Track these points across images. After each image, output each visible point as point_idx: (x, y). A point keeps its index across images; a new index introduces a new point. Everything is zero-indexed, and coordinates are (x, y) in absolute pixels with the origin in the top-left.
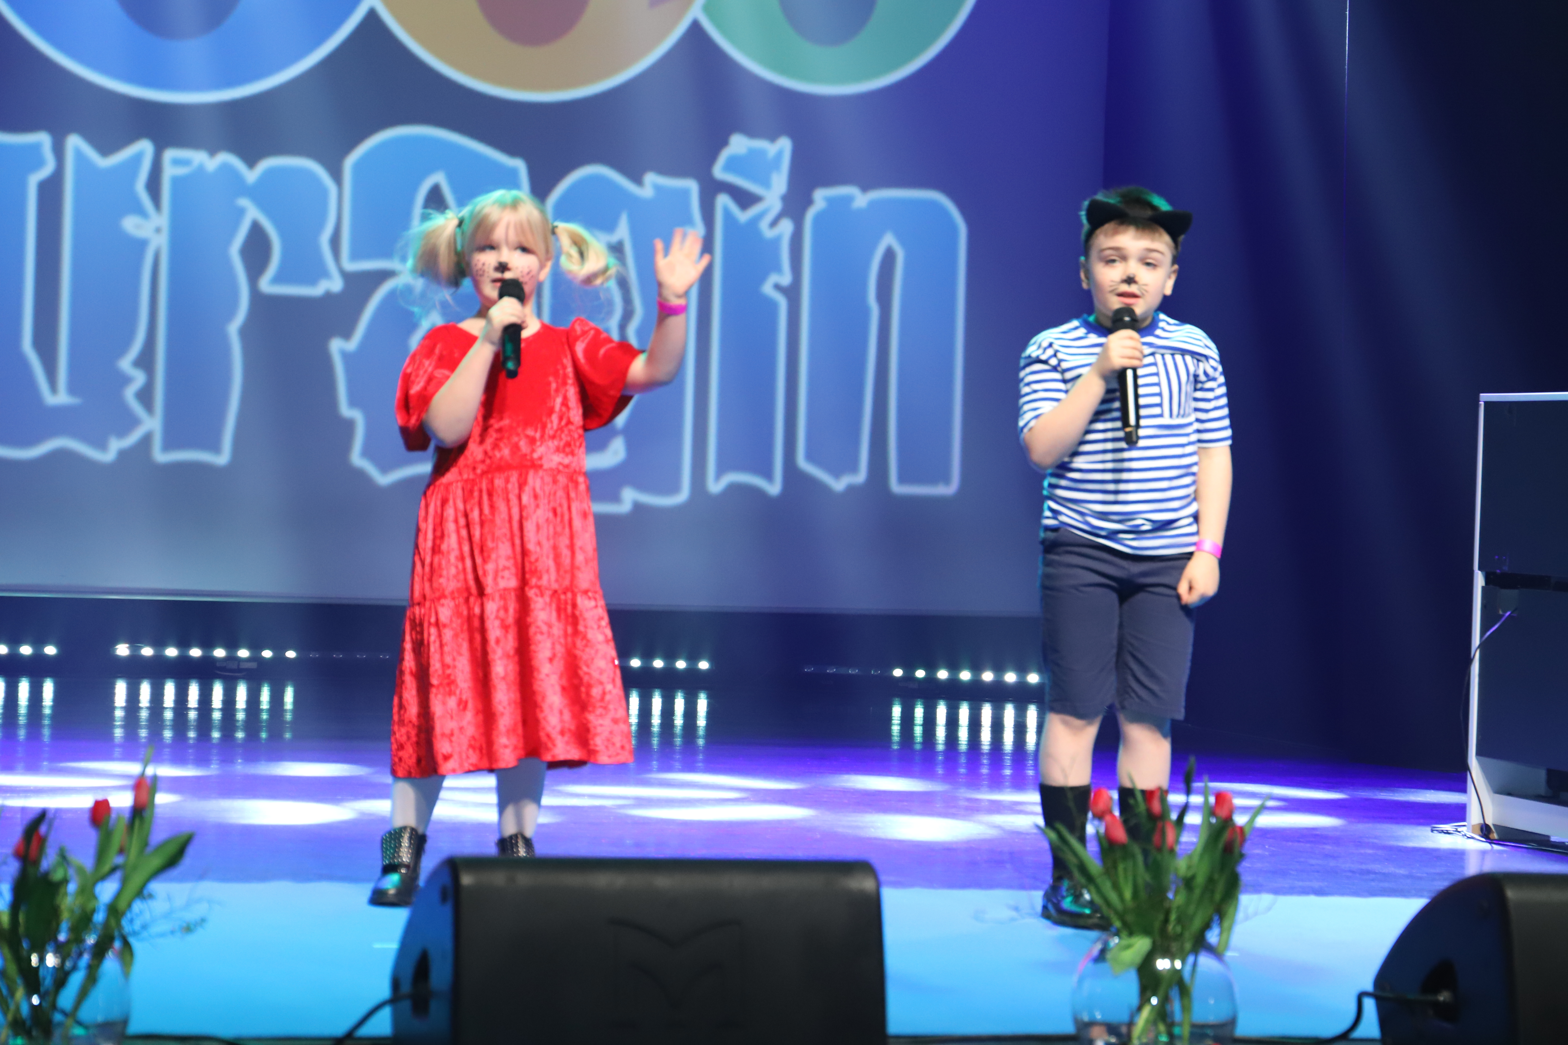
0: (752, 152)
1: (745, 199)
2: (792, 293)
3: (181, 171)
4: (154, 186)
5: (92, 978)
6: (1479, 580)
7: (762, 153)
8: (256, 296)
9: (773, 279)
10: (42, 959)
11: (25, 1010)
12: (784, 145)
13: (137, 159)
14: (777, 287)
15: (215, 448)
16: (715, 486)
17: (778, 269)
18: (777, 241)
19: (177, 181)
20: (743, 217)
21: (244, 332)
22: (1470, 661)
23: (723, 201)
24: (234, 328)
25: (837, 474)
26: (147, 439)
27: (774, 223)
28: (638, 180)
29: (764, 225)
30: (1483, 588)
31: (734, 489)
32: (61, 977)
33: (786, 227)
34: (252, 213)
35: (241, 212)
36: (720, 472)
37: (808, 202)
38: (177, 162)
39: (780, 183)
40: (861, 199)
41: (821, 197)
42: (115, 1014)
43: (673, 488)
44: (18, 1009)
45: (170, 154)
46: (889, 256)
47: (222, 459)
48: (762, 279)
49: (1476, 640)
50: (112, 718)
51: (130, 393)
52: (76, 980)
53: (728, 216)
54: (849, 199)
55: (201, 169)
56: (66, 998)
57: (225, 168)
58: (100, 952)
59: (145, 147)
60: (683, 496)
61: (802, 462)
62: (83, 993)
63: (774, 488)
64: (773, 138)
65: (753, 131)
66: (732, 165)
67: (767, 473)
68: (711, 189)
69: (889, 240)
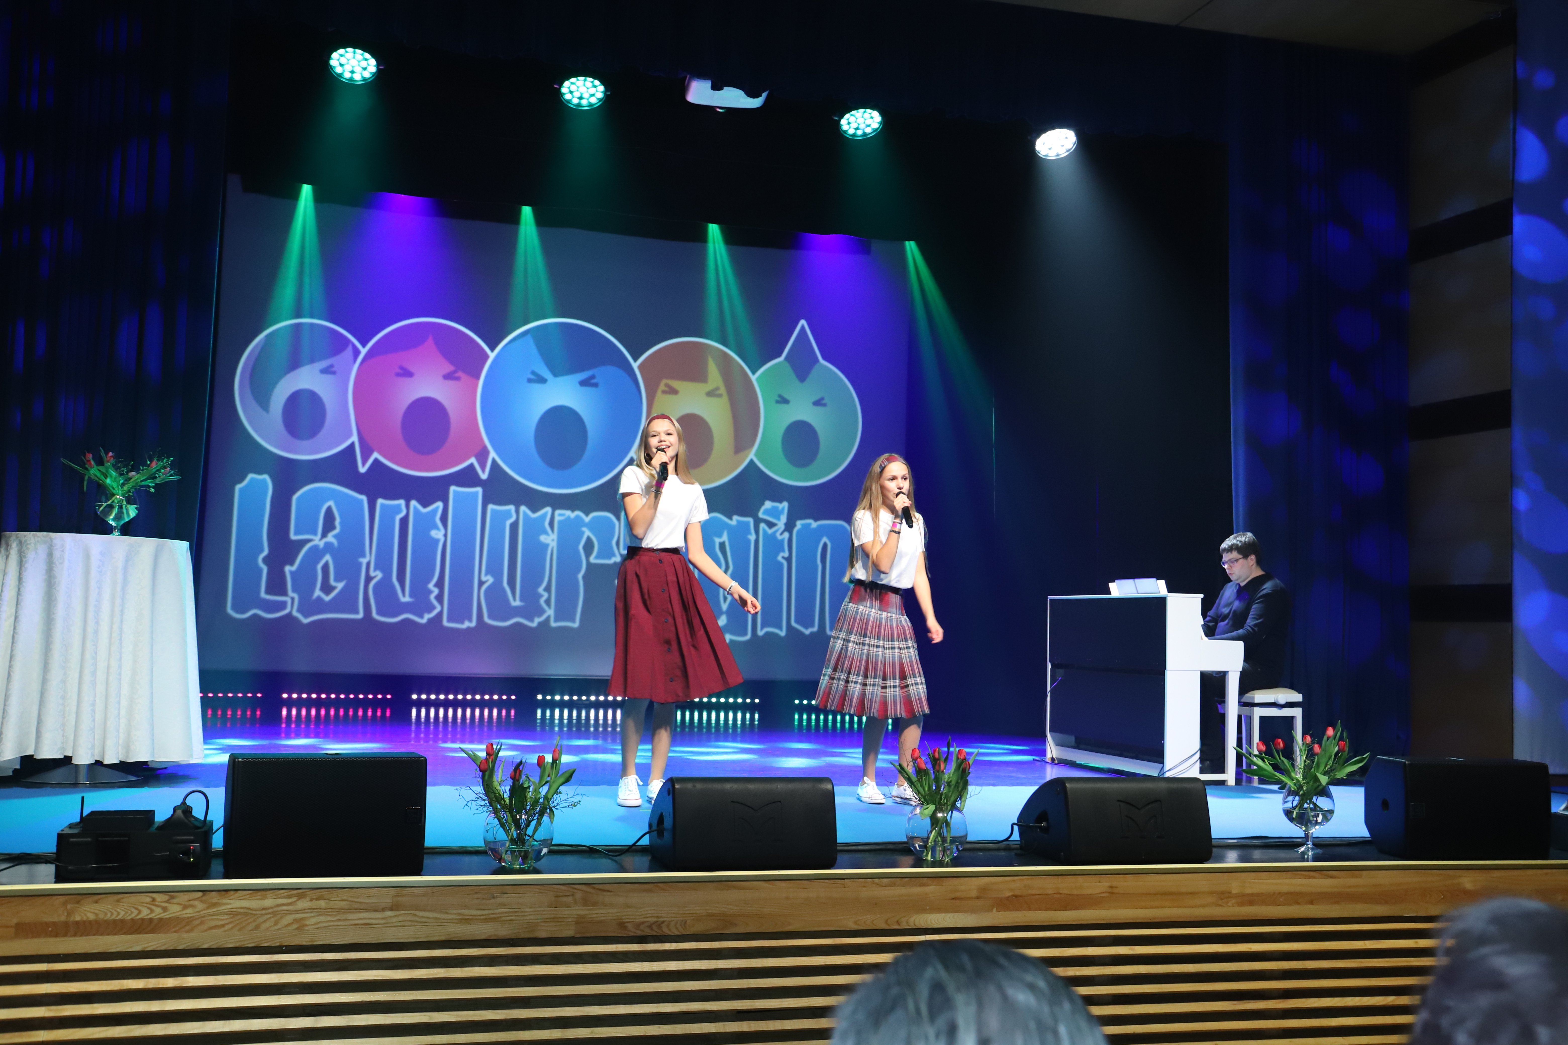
0: (773, 507)
1: (771, 525)
2: (789, 560)
3: (562, 518)
4: (551, 524)
5: (539, 823)
6: (1049, 666)
7: (777, 508)
8: (588, 563)
9: (782, 554)
10: (521, 817)
11: (515, 835)
12: (785, 505)
13: (546, 514)
14: (783, 558)
15: (573, 621)
16: (760, 633)
17: (783, 551)
18: (783, 540)
19: (560, 522)
20: (770, 531)
21: (585, 577)
22: (1046, 697)
23: (762, 526)
24: (580, 576)
25: (806, 628)
26: (548, 618)
27: (782, 534)
28: (731, 519)
29: (778, 534)
30: (1051, 669)
31: (767, 634)
32: (528, 824)
33: (786, 535)
34: (587, 533)
35: (583, 533)
36: (762, 628)
37: (795, 526)
38: (560, 515)
39: (784, 519)
40: (814, 524)
41: (799, 524)
42: (547, 837)
43: (745, 634)
44: (512, 834)
45: (558, 512)
46: (825, 545)
47: (576, 625)
48: (778, 554)
49: (1049, 689)
50: (537, 723)
51: (542, 601)
52: (533, 823)
53: (765, 531)
54: (810, 524)
55: (569, 518)
56: (530, 831)
57: (578, 517)
58: (542, 814)
59: (548, 510)
60: (748, 637)
61: (793, 624)
62: (536, 829)
63: (783, 633)
64: (781, 502)
65: (773, 500)
66: (767, 512)
67: (780, 628)
68: (758, 521)
69: (825, 539)
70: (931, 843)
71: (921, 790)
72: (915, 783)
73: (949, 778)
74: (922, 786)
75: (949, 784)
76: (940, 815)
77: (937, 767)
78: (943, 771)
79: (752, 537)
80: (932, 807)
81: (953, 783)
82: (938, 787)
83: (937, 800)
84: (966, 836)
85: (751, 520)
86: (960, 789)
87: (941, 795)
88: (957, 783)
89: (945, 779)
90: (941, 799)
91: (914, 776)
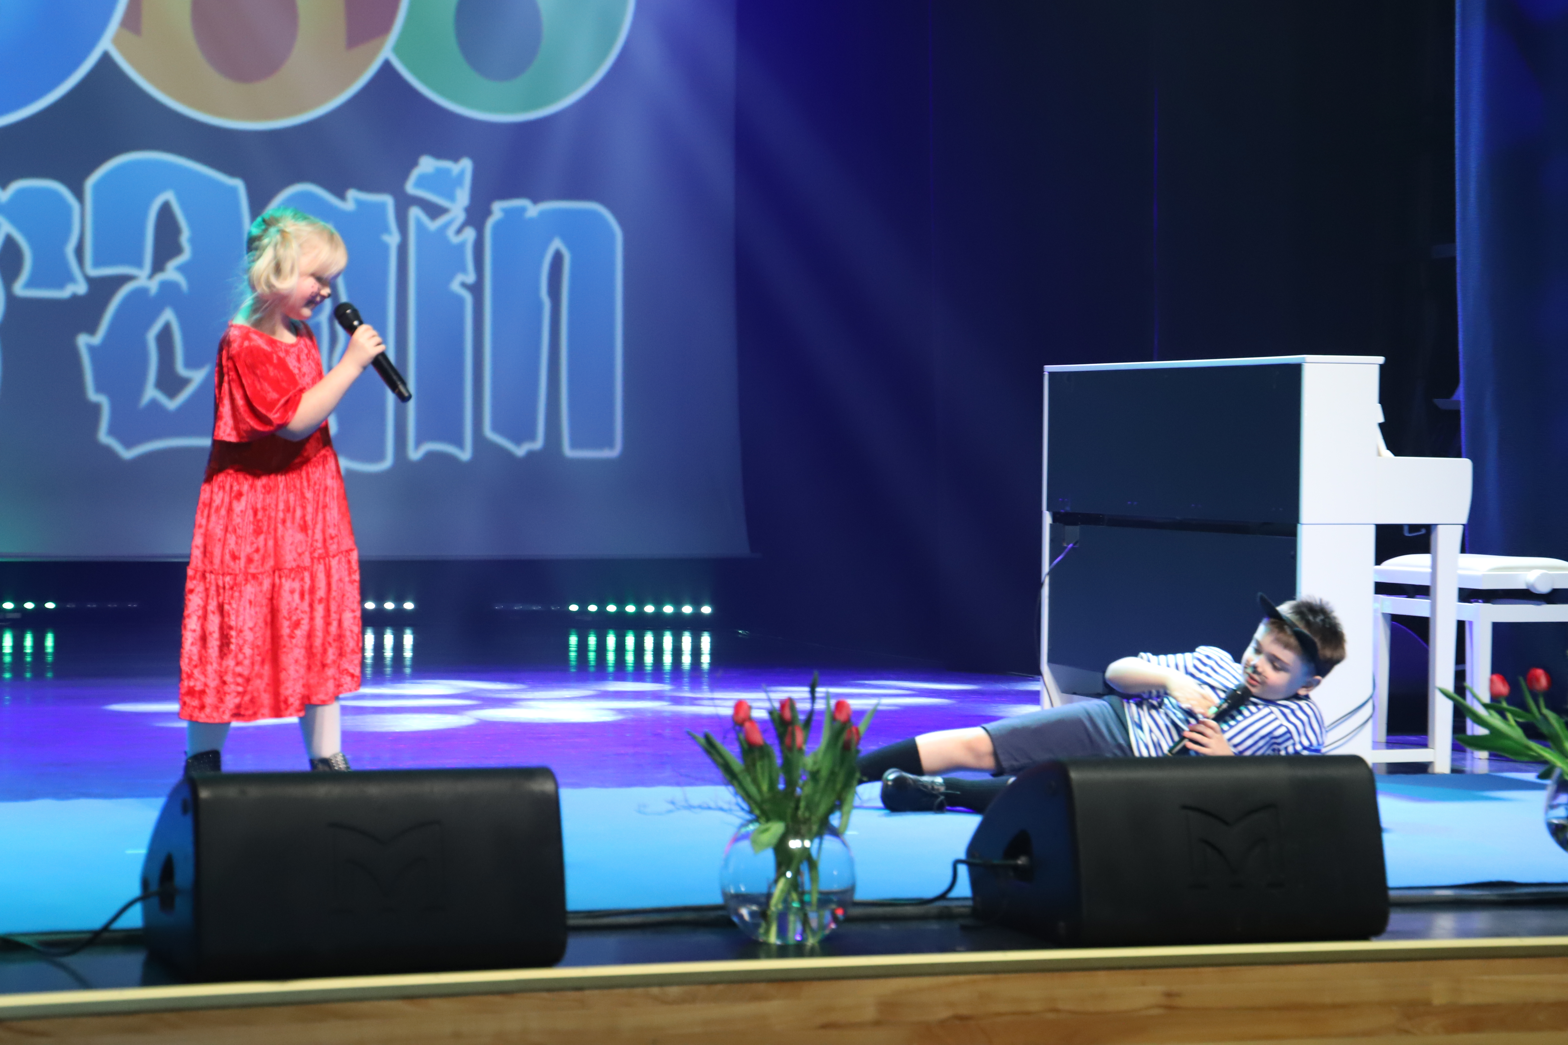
0: (439, 171)
1: (434, 211)
2: (476, 289)
6: (1048, 518)
7: (447, 172)
8: (11, 299)
9: (460, 278)
12: (466, 165)
14: (464, 285)
16: (415, 454)
17: (464, 270)
18: (461, 246)
20: (433, 226)
22: (1041, 584)
23: (415, 213)
25: (518, 441)
27: (459, 231)
28: (341, 196)
29: (450, 232)
30: (1051, 525)
31: (431, 456)
33: (470, 234)
34: (6, 228)
36: (418, 443)
37: (488, 213)
39: (463, 197)
40: (532, 210)
41: (498, 208)
43: (379, 456)
46: (558, 258)
48: (450, 279)
49: (1046, 567)
53: (420, 225)
54: (523, 210)
60: (388, 463)
61: (489, 433)
63: (465, 455)
64: (456, 159)
65: (438, 155)
66: (422, 182)
67: (460, 444)
68: (404, 203)
69: (557, 244)
70: (776, 905)
71: (753, 790)
72: (741, 777)
73: (815, 763)
74: (755, 781)
75: (815, 776)
76: (794, 844)
77: (787, 740)
78: (800, 749)
79: (393, 239)
80: (777, 827)
81: (824, 773)
82: (791, 784)
83: (789, 811)
84: (852, 889)
85: (388, 200)
86: (839, 786)
87: (798, 801)
88: (833, 774)
89: (805, 765)
90: (797, 808)
91: (737, 764)
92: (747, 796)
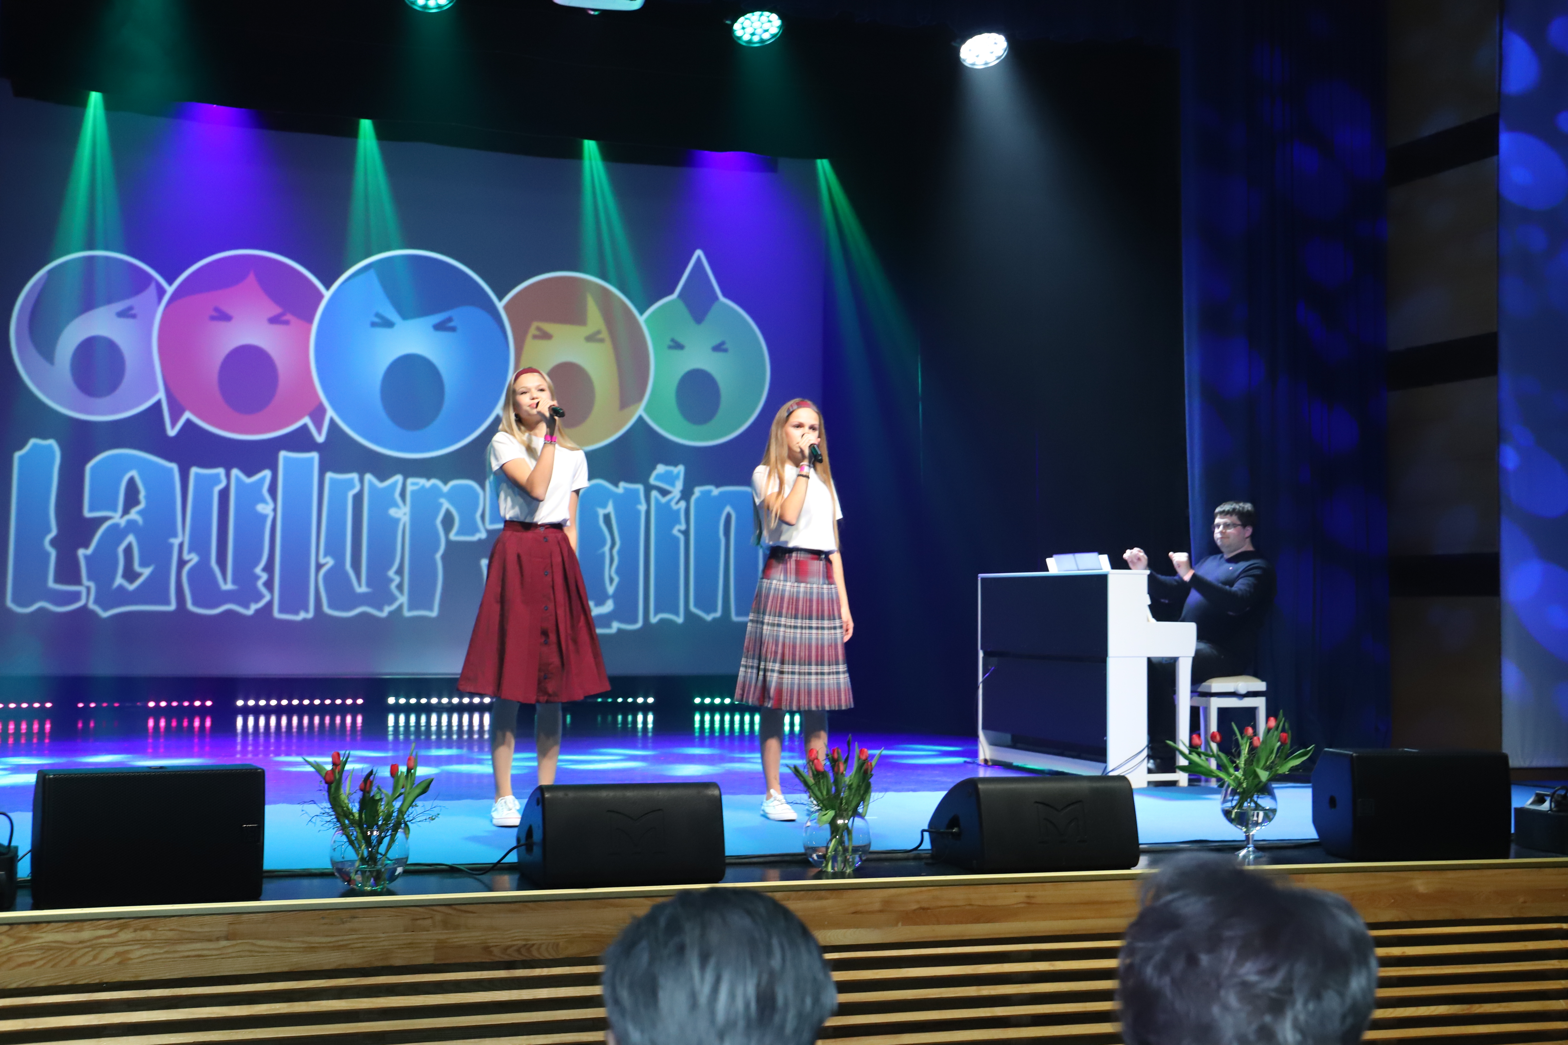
0: (667, 472)
1: (664, 493)
2: (686, 533)
3: (415, 488)
4: (403, 495)
5: (393, 840)
6: (981, 654)
7: (671, 472)
8: (448, 542)
9: (677, 527)
10: (372, 832)
11: (365, 854)
12: (681, 469)
13: (396, 483)
14: (680, 531)
15: (431, 609)
16: (654, 620)
17: (679, 523)
18: (678, 511)
19: (413, 492)
20: (664, 500)
21: (444, 557)
22: (978, 689)
23: (654, 494)
24: (438, 556)
25: (708, 613)
26: (401, 606)
27: (677, 503)
28: (616, 486)
29: (673, 504)
30: (983, 657)
31: (662, 621)
32: (380, 840)
33: (683, 504)
34: (446, 505)
35: (441, 505)
36: (656, 613)
37: (692, 493)
38: (413, 484)
39: (679, 485)
40: (715, 491)
41: (698, 491)
42: (402, 855)
43: (635, 621)
44: (363, 853)
45: (410, 481)
46: (729, 516)
47: (434, 614)
48: (672, 527)
49: (980, 680)
50: (388, 731)
51: (393, 586)
52: (386, 840)
53: (657, 500)
54: (710, 491)
55: (423, 487)
56: (383, 849)
57: (434, 486)
58: (396, 829)
59: (399, 478)
60: (639, 625)
61: (692, 608)
62: (389, 847)
63: (680, 620)
64: (676, 465)
65: (667, 463)
66: (659, 478)
67: (677, 613)
68: (648, 488)
69: (728, 509)
70: (831, 852)
71: (819, 794)
72: (812, 787)
73: (850, 780)
74: (820, 790)
75: (850, 787)
76: (840, 822)
77: (835, 770)
78: (842, 774)
79: (643, 508)
80: (831, 813)
81: (854, 786)
82: (838, 791)
83: (837, 805)
84: (869, 845)
85: (640, 487)
86: (862, 792)
87: (842, 799)
88: (859, 786)
89: (845, 781)
90: (841, 803)
91: (811, 781)
92: (817, 798)
